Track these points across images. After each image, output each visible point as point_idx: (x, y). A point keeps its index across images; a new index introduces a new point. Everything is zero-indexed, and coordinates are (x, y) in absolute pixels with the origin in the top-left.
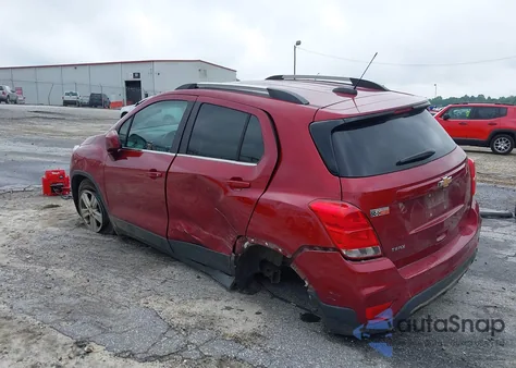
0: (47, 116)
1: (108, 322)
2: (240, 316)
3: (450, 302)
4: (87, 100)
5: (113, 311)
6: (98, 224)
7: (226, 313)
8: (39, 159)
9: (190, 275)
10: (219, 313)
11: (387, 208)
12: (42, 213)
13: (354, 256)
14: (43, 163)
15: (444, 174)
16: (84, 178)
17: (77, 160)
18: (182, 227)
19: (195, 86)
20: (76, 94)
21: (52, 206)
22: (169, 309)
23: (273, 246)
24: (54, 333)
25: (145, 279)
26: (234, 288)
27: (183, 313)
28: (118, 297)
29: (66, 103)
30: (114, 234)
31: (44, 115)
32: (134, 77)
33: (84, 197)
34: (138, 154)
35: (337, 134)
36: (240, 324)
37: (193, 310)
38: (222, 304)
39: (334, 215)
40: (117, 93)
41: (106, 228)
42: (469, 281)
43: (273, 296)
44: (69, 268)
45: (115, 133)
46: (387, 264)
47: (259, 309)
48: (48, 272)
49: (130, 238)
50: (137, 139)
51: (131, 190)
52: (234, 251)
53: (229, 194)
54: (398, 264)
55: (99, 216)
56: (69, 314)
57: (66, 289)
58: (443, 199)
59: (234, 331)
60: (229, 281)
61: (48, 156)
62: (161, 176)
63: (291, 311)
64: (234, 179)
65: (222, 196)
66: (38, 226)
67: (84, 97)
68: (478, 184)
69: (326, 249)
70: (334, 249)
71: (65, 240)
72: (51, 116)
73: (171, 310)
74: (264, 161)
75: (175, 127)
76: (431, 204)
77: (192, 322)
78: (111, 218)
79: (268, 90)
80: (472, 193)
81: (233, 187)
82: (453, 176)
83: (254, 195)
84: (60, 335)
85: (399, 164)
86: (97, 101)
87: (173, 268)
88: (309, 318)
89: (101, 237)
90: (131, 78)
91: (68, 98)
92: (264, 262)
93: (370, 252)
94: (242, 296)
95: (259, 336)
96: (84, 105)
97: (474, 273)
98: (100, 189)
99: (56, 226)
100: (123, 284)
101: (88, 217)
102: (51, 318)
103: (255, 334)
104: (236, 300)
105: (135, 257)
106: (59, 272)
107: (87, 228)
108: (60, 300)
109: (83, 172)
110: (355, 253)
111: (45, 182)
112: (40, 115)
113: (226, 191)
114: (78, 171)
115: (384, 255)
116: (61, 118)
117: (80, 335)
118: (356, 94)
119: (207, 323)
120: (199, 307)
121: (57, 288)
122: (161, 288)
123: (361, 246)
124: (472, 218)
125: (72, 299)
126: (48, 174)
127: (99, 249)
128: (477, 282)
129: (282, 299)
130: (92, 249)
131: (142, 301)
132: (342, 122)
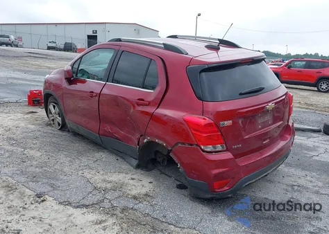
0: (37, 55)
1: (58, 183)
2: (139, 183)
3: (271, 181)
4: (62, 47)
5: (61, 177)
6: (59, 124)
7: (131, 182)
8: (28, 82)
9: (112, 158)
10: (126, 181)
11: (231, 122)
12: (26, 116)
13: (209, 150)
14: (30, 85)
15: (270, 102)
16: (51, 95)
17: (48, 84)
18: (108, 128)
19: (119, 40)
20: (55, 43)
21: (33, 112)
22: (96, 177)
23: (160, 142)
24: (24, 189)
25: (84, 159)
26: (138, 167)
27: (104, 181)
28: (66, 169)
29: (49, 48)
30: (69, 131)
31: (35, 55)
32: (93, 33)
33: (51, 107)
34: (84, 82)
35: (203, 74)
36: (138, 188)
37: (111, 179)
38: (129, 176)
39: (197, 124)
40: (81, 43)
41: (63, 127)
42: (286, 170)
43: (162, 173)
44: (39, 150)
45: (70, 68)
46: (228, 155)
47: (152, 180)
48: (25, 152)
49: (79, 134)
50: (84, 72)
51: (82, 104)
52: (138, 145)
53: (136, 109)
54: (236, 156)
55: (59, 119)
56: (34, 178)
57: (35, 163)
58: (269, 118)
59: (134, 192)
60: (135, 162)
61: (34, 81)
62: (96, 96)
63: (171, 182)
64: (139, 99)
65: (132, 110)
66: (22, 124)
67: (61, 44)
68: (294, 109)
69: (191, 145)
70: (197, 145)
71: (38, 133)
72: (40, 56)
73: (98, 178)
74: (158, 89)
75: (106, 66)
76: (260, 121)
77: (109, 186)
78: (67, 121)
79: (163, 44)
80: (290, 114)
81: (139, 105)
82: (276, 103)
83: (150, 110)
84: (27, 190)
85: (241, 94)
86: (68, 48)
87: (102, 153)
88: (181, 187)
89: (60, 133)
90: (91, 34)
91: (50, 45)
92: (157, 152)
93: (219, 147)
94: (143, 172)
95: (149, 196)
96: (60, 50)
97: (290, 165)
98: (60, 103)
99: (33, 124)
100: (70, 161)
101: (53, 120)
102: (23, 179)
103: (147, 195)
104: (138, 174)
105: (80, 145)
106: (32, 152)
107: (53, 127)
108: (30, 169)
109: (50, 91)
110: (209, 148)
111: (29, 97)
112: (32, 55)
113: (134, 107)
114: (48, 91)
115: (227, 150)
116: (45, 57)
117: (39, 190)
118: (219, 49)
119: (118, 187)
120: (115, 177)
121: (29, 162)
122: (93, 165)
123: (214, 144)
124: (288, 131)
125: (37, 169)
126: (31, 92)
127: (58, 139)
128: (290, 170)
129: (166, 175)
130: (54, 140)
131: (80, 172)
132: (206, 66)
